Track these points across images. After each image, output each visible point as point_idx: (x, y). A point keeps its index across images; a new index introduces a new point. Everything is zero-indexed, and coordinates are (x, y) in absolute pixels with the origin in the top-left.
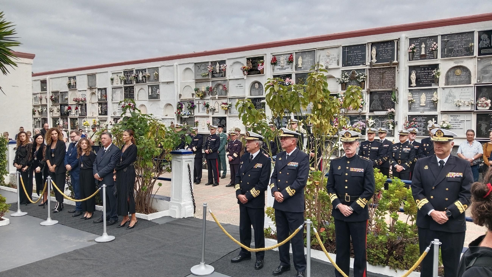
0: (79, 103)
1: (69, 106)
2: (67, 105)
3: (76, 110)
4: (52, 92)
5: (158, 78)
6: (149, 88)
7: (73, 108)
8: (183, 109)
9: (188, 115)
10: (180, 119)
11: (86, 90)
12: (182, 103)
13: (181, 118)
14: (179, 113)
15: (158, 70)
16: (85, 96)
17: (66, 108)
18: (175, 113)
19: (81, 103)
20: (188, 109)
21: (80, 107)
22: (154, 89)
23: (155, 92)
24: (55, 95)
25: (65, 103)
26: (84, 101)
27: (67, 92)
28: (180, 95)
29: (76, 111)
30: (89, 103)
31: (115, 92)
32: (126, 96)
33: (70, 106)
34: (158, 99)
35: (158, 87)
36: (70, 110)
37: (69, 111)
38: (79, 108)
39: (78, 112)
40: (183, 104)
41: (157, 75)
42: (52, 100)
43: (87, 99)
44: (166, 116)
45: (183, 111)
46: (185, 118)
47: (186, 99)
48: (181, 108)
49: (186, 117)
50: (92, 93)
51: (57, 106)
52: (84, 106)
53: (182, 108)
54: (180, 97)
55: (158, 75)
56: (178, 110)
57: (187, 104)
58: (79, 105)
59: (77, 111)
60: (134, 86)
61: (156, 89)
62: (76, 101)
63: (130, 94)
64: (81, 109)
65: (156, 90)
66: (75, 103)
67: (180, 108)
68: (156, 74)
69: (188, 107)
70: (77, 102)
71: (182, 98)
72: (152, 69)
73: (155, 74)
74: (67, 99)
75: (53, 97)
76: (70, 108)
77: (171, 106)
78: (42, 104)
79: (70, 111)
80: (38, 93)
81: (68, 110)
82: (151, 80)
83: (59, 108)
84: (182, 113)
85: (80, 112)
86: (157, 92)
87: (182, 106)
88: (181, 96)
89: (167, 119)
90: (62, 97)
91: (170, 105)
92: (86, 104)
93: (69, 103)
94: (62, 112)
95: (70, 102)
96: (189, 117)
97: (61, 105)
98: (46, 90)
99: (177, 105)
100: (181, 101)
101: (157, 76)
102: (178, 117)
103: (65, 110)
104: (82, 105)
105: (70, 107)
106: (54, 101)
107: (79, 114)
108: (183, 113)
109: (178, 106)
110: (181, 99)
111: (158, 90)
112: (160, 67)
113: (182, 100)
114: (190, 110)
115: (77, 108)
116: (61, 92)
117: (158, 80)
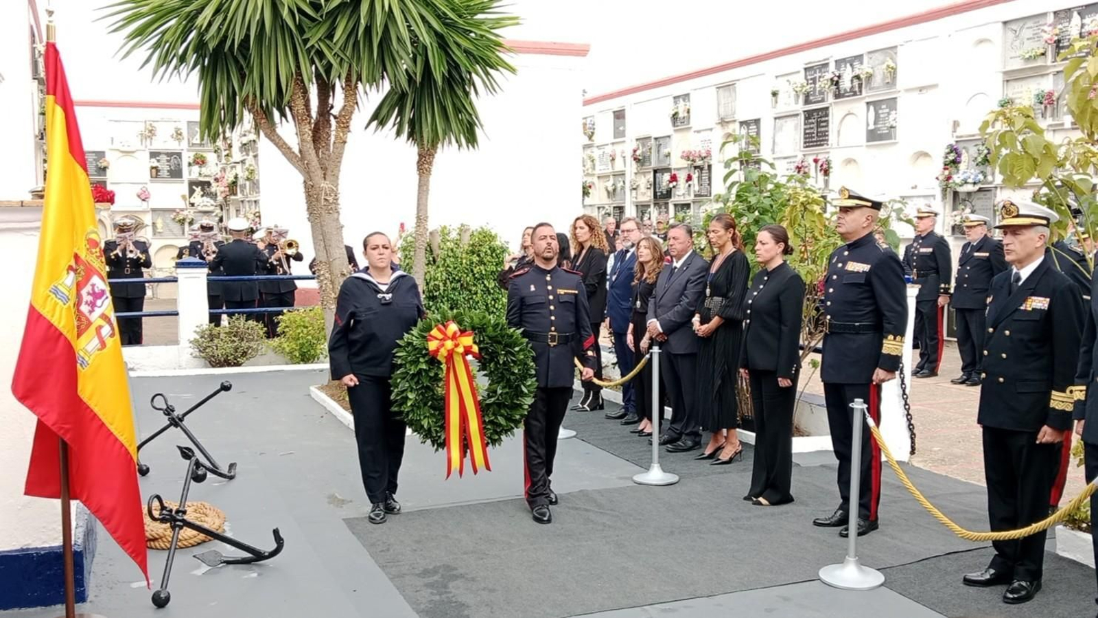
0: (696, 164)
1: (673, 172)
2: (668, 170)
3: (687, 181)
4: (637, 140)
5: (894, 78)
6: (868, 110)
7: (682, 177)
8: (962, 166)
9: (975, 183)
10: (950, 197)
11: (711, 129)
12: (960, 146)
13: (956, 194)
14: (949, 178)
15: (896, 53)
16: (711, 146)
17: (667, 177)
18: (937, 178)
19: (699, 163)
20: (977, 165)
21: (697, 174)
22: (884, 110)
23: (884, 119)
24: (644, 146)
25: (664, 165)
26: (705, 157)
27: (669, 137)
28: (956, 124)
29: (687, 185)
30: (719, 162)
31: (781, 129)
32: (809, 138)
33: (676, 172)
34: (893, 141)
35: (892, 103)
36: (674, 183)
37: (671, 185)
38: (695, 176)
39: (692, 186)
40: (964, 151)
41: (892, 68)
42: (635, 159)
43: (712, 154)
44: (913, 188)
45: (961, 172)
46: (969, 194)
47: (973, 136)
48: (955, 162)
49: (970, 188)
50: (725, 134)
51: (647, 174)
52: (705, 172)
53: (959, 162)
54: (955, 131)
55: (894, 69)
56: (945, 169)
57: (973, 151)
58: (696, 168)
59: (689, 186)
60: (827, 108)
61: (887, 110)
62: (688, 158)
63: (819, 130)
64: (700, 178)
65: (889, 114)
66: (685, 163)
67: (953, 163)
68: (888, 66)
69: (976, 158)
70: (689, 162)
71: (961, 131)
72: (880, 53)
73: (884, 66)
74: (668, 155)
75: (638, 153)
76: (674, 178)
77: (928, 159)
78: (616, 170)
79: (674, 187)
80: (607, 145)
81: (670, 182)
82: (876, 85)
83: (652, 179)
84: (957, 178)
85: (697, 188)
86: (890, 120)
87: (959, 155)
88: (958, 125)
89: (915, 199)
90: (659, 151)
91: (926, 155)
92: (710, 167)
93: (673, 166)
94: (657, 190)
95: (677, 162)
96: (977, 187)
97: (655, 172)
98: (622, 134)
99: (943, 155)
100: (957, 142)
101: (893, 72)
102: (944, 191)
103: (664, 184)
104: (700, 168)
105: (675, 175)
106: (640, 160)
107: (695, 191)
108: (962, 178)
109: (946, 157)
110: (957, 137)
111: (893, 112)
112: (901, 45)
113: (961, 137)
114: (982, 168)
115: (689, 178)
116: (656, 139)
117: (895, 85)
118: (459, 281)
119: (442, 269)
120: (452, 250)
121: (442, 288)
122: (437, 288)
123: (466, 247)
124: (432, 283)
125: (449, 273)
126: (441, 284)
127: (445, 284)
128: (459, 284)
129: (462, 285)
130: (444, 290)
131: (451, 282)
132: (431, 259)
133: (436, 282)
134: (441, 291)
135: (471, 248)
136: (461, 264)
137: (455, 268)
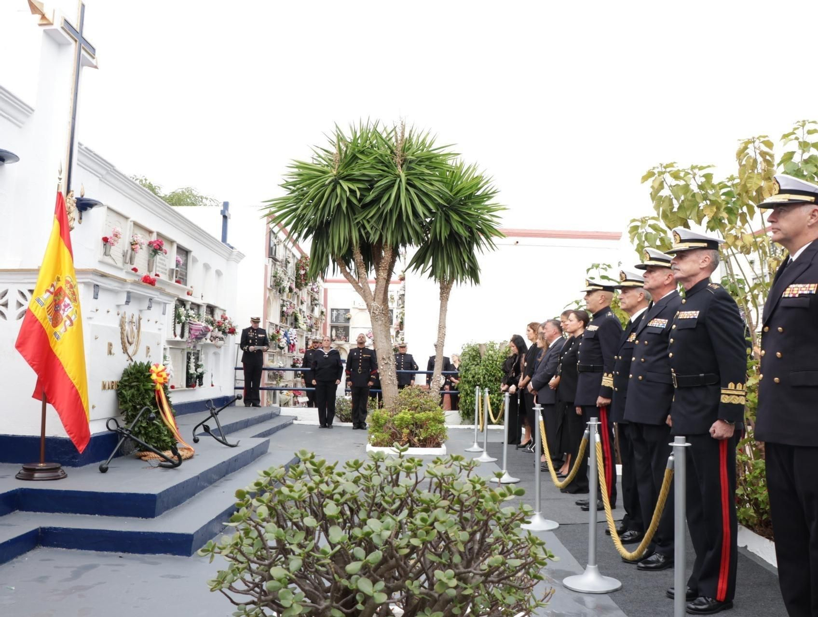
118: (494, 376)
119: (483, 367)
120: (492, 357)
121: (482, 380)
122: (479, 379)
123: (501, 354)
124: (477, 376)
125: (487, 370)
126: (482, 377)
127: (484, 378)
128: (493, 379)
129: (496, 379)
130: (484, 382)
131: (489, 376)
132: (479, 361)
133: (479, 376)
134: (482, 382)
135: (505, 355)
136: (496, 364)
137: (492, 367)
